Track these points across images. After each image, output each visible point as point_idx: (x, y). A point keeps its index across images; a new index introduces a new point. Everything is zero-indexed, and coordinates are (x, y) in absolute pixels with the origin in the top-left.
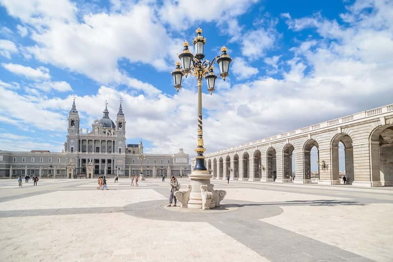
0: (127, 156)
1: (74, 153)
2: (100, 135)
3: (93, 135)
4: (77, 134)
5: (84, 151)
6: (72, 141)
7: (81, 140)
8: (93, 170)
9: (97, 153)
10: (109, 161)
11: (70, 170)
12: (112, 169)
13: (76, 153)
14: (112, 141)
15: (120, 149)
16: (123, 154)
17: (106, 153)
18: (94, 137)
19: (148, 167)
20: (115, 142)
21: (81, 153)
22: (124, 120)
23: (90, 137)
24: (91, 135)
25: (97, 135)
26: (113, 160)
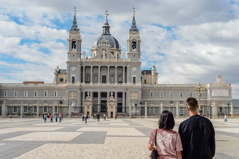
0: (143, 87)
1: (76, 84)
2: (108, 60)
3: (99, 60)
4: (79, 59)
6: (74, 69)
7: (84, 66)
8: (116, 107)
9: (104, 85)
10: (120, 95)
11: (88, 107)
12: (123, 106)
13: (78, 84)
14: (124, 67)
15: (134, 78)
16: (139, 84)
17: (116, 84)
18: (101, 62)
19: (172, 102)
20: (128, 69)
21: (84, 84)
22: (139, 37)
23: (95, 62)
24: (97, 60)
25: (104, 59)
26: (126, 93)
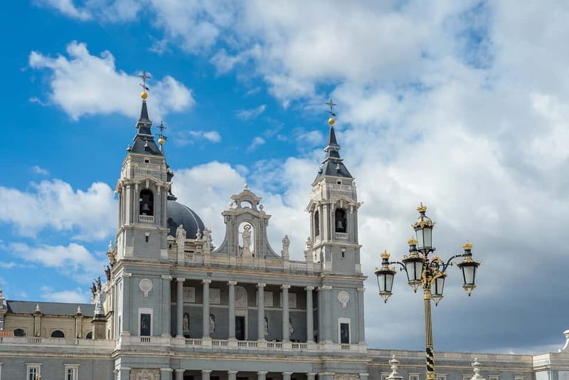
1: (154, 341)
2: (260, 263)
3: (233, 261)
4: (164, 254)
5: (193, 333)
6: (146, 286)
7: (181, 280)
9: (247, 346)
13: (160, 341)
14: (310, 288)
16: (359, 348)
17: (287, 347)
18: (237, 268)
20: (324, 296)
21: (180, 341)
22: (354, 195)
23: (217, 266)
24: (223, 260)
25: (247, 259)
26: (317, 378)
